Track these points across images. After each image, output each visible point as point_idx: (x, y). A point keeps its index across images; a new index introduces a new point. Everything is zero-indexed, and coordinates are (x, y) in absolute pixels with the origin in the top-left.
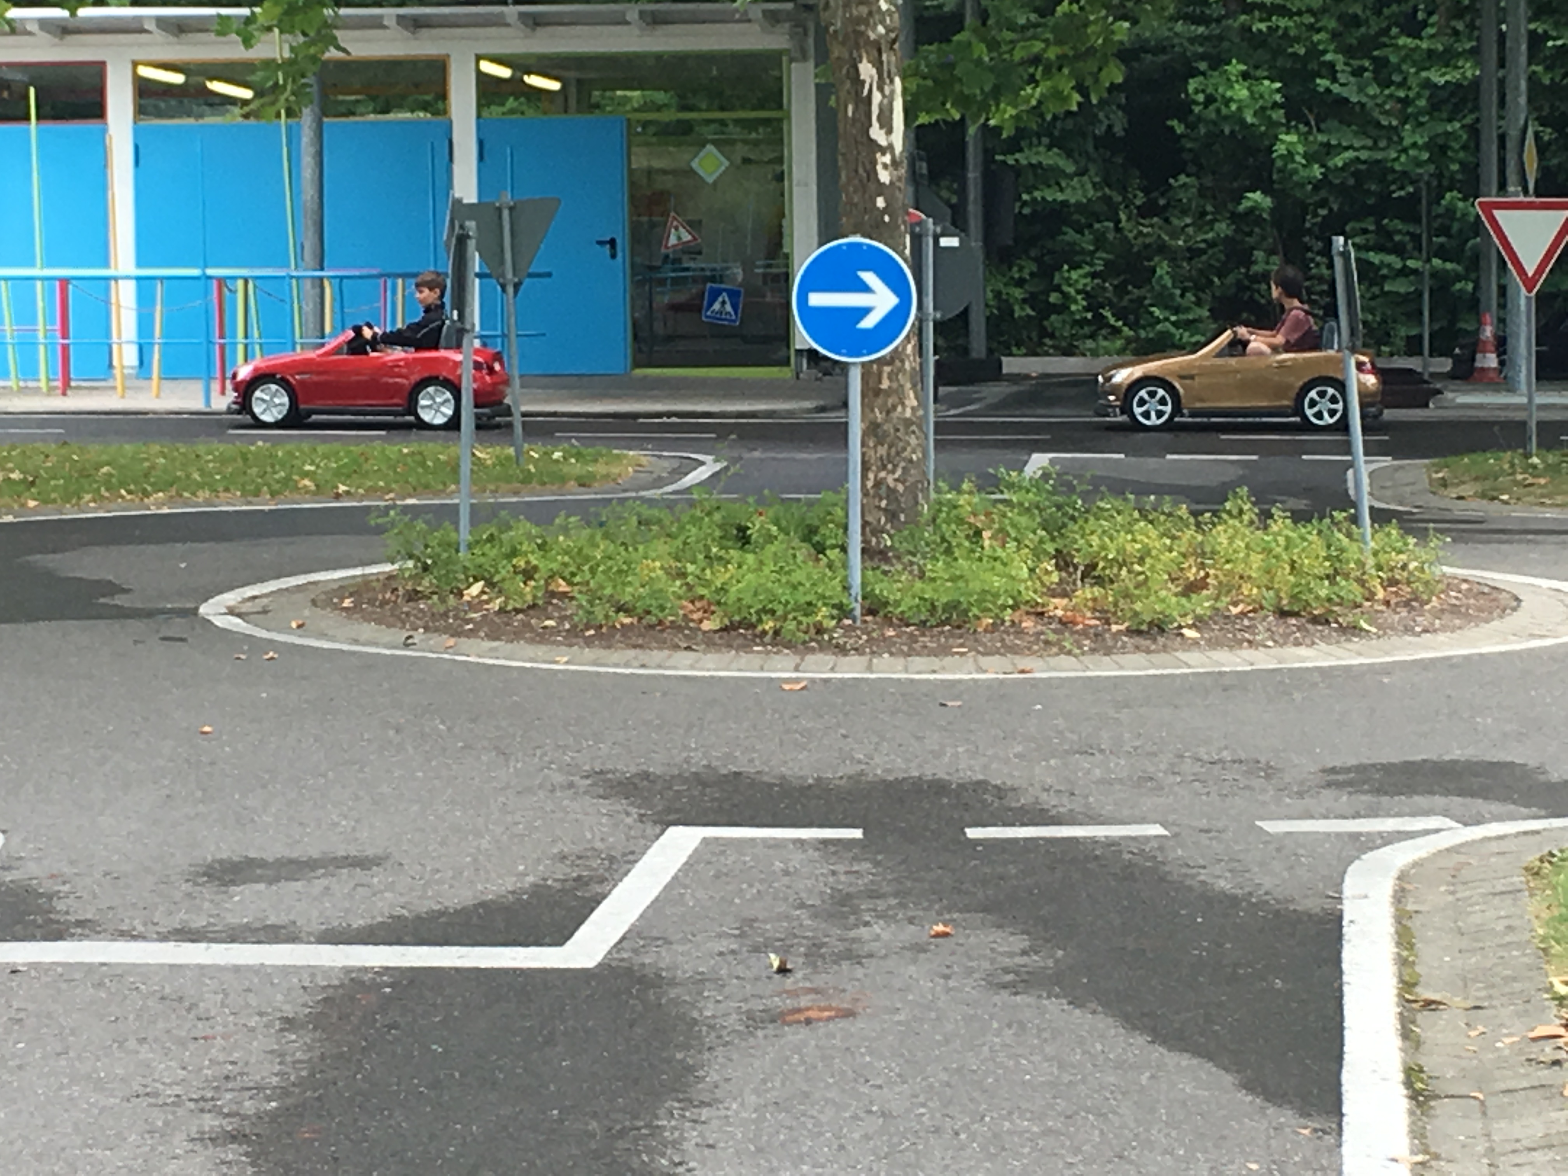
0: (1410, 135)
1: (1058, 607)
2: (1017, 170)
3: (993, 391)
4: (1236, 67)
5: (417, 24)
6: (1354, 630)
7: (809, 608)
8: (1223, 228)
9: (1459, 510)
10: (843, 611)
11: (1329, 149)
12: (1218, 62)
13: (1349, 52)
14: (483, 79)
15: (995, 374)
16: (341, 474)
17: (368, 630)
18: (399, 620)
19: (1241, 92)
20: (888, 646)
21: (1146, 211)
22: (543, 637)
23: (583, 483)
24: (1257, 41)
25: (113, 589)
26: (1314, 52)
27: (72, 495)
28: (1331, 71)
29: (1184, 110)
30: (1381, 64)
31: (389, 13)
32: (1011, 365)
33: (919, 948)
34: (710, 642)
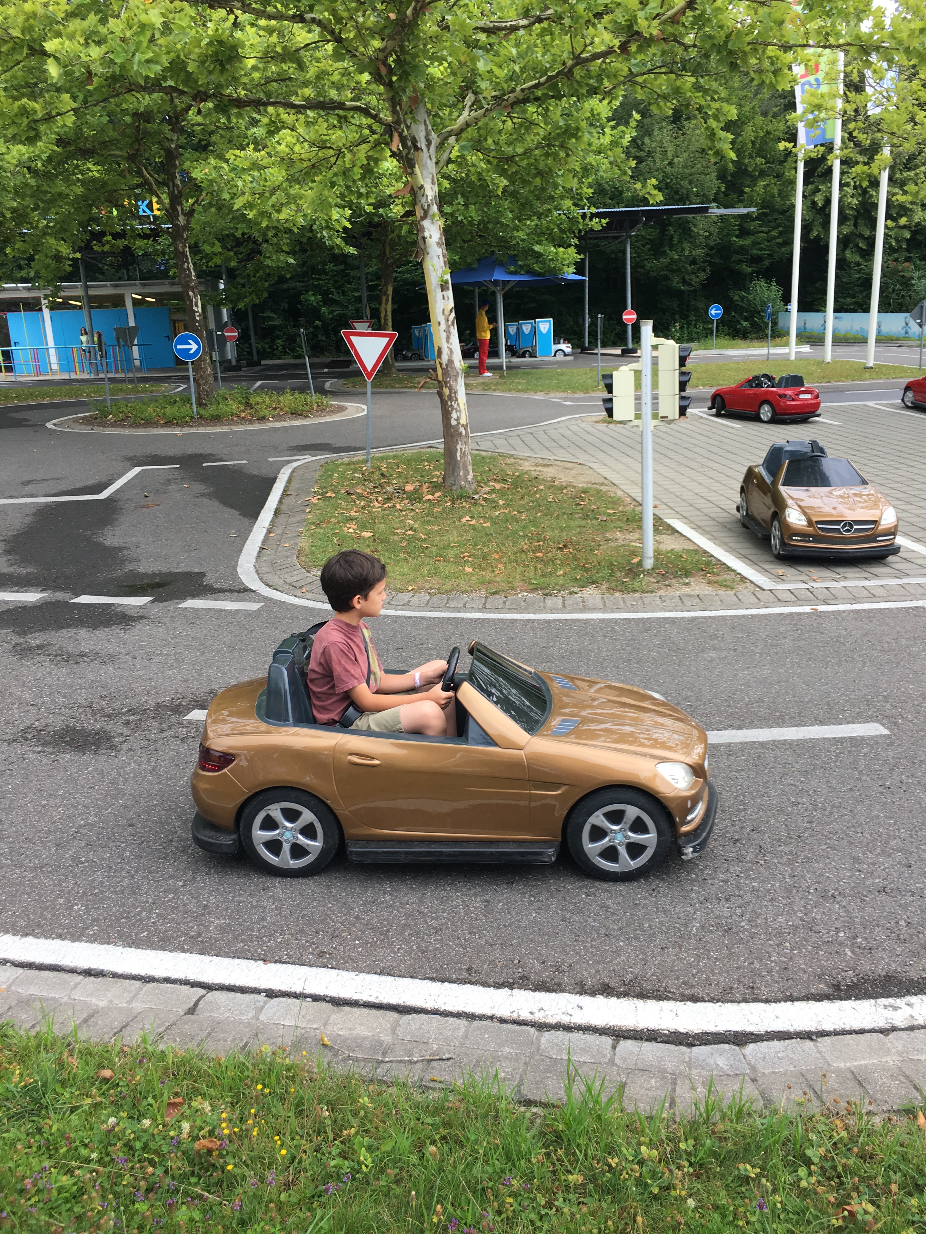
0: (350, 307)
1: (243, 415)
2: (264, 318)
3: (258, 368)
4: (311, 293)
5: (116, 286)
6: (307, 417)
7: (184, 417)
8: (311, 330)
9: (347, 390)
10: (192, 418)
11: (333, 311)
12: (307, 291)
13: (337, 288)
14: (133, 299)
15: (260, 364)
16: (94, 392)
17: (84, 427)
18: (92, 424)
19: (313, 298)
20: (202, 425)
21: (294, 326)
22: (124, 427)
23: (151, 392)
24: (316, 286)
25: (27, 420)
26: (329, 289)
27: (26, 399)
28: (332, 293)
29: (300, 303)
30: (343, 291)
31: (108, 283)
32: (263, 362)
33: (181, 490)
34: (162, 426)
